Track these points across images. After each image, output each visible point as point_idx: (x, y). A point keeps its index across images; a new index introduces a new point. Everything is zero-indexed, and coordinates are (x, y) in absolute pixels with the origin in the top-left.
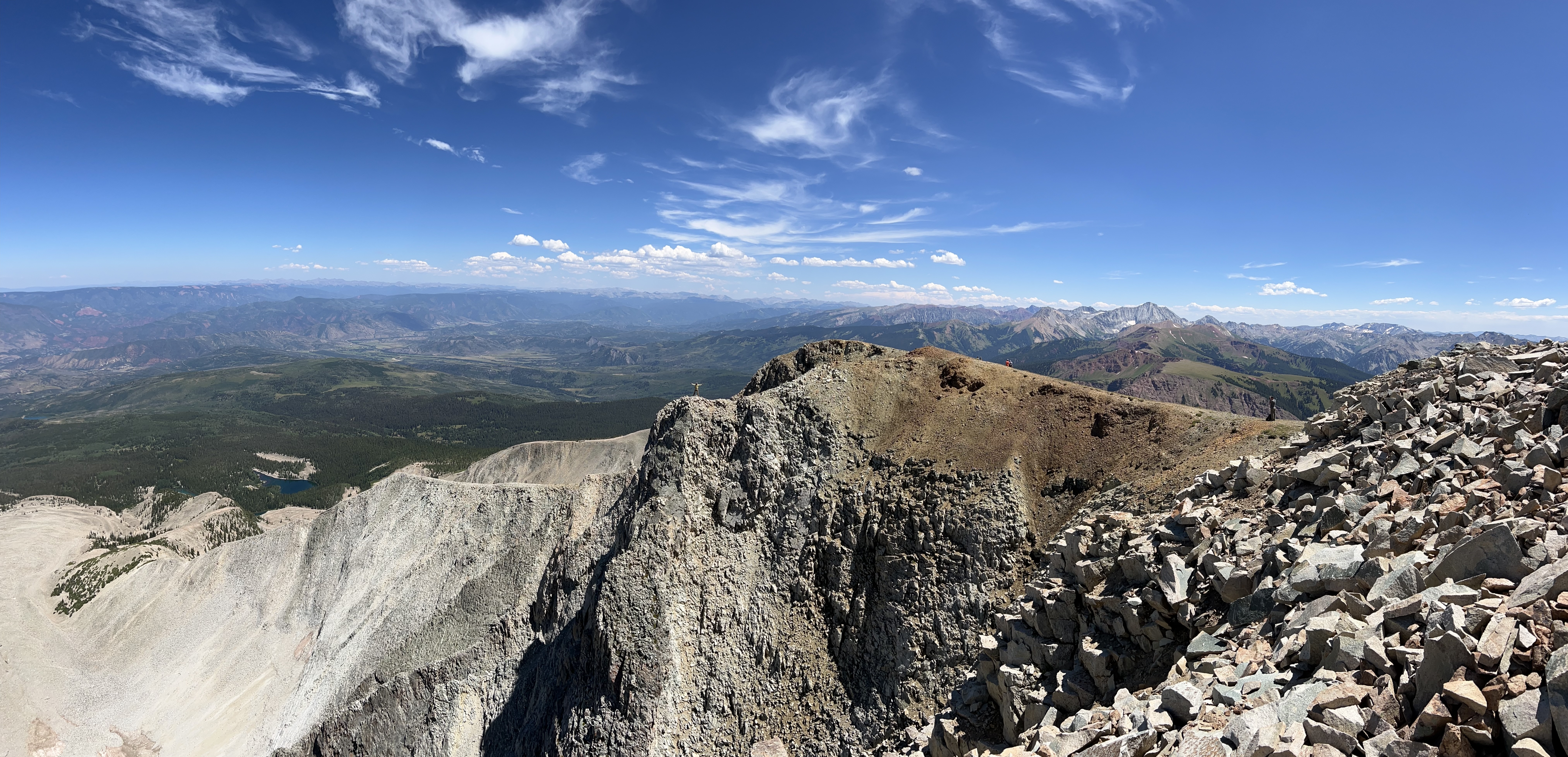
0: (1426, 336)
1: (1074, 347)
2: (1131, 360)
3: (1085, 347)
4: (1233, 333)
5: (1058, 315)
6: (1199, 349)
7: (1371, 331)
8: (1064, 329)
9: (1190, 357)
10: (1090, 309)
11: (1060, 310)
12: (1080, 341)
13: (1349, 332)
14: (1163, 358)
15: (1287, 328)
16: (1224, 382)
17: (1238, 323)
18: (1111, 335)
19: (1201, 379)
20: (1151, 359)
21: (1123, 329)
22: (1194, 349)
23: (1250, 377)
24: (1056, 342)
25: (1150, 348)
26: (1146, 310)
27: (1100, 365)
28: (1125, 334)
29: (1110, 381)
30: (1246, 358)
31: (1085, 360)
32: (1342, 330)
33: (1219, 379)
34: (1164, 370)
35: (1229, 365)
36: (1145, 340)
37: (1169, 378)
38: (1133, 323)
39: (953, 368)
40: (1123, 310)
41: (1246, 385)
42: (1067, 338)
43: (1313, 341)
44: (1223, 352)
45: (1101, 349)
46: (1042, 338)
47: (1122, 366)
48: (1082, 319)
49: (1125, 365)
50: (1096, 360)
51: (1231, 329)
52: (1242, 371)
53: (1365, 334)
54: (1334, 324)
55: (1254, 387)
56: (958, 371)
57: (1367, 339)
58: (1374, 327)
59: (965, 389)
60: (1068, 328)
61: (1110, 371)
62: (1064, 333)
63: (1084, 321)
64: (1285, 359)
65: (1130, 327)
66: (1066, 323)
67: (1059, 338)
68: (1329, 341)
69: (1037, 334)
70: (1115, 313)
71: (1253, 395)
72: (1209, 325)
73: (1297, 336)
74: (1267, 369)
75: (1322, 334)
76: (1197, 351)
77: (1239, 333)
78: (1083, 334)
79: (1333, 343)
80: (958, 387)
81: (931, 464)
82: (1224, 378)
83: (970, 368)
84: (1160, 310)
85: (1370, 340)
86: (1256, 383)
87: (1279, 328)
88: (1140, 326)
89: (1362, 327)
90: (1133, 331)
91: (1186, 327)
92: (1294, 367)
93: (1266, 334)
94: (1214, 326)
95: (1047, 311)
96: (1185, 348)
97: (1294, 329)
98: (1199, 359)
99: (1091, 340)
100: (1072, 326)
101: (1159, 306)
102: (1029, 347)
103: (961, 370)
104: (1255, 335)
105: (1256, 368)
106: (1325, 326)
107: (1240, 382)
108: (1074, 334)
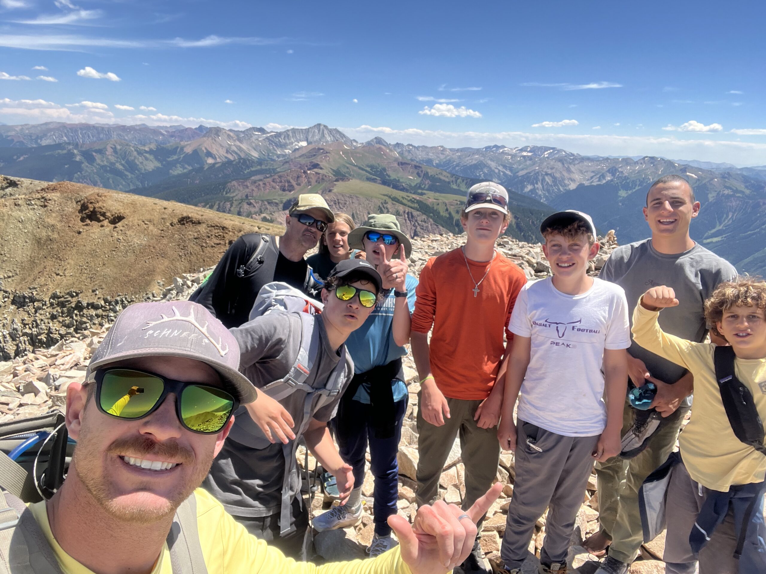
0: (583, 159)
1: (248, 167)
2: (304, 180)
3: (259, 167)
4: (401, 154)
5: (229, 136)
6: (368, 169)
7: (530, 154)
8: (235, 149)
9: (360, 177)
10: (262, 130)
11: (231, 130)
12: (253, 162)
13: (509, 155)
14: (334, 178)
15: (451, 150)
16: (389, 201)
17: (405, 144)
18: (284, 156)
19: (368, 198)
20: (323, 179)
21: (296, 150)
22: (363, 169)
23: (414, 196)
24: (229, 162)
25: (321, 168)
26: (316, 131)
27: (274, 184)
28: (297, 154)
29: (284, 200)
30: (412, 178)
31: (261, 180)
32: (503, 152)
33: (386, 198)
34: (335, 190)
35: (396, 185)
36: (316, 161)
37: (340, 197)
38: (304, 144)
39: (91, 203)
40: (294, 131)
41: (409, 204)
42: (240, 158)
43: (474, 162)
44: (390, 172)
45: (274, 170)
46: (215, 158)
47: (295, 186)
48: (253, 139)
49: (299, 184)
50: (270, 180)
51: (399, 150)
52: (407, 191)
53: (524, 157)
54: (496, 146)
55: (416, 205)
56: (97, 205)
57: (526, 161)
58: (534, 150)
59: (106, 222)
60: (240, 149)
61: (284, 190)
62: (236, 153)
63: (256, 142)
64: (447, 180)
65: (301, 148)
66: (238, 143)
67: (232, 158)
68: (489, 162)
69: (209, 154)
70: (286, 134)
71: (415, 213)
72: (378, 146)
73: (459, 157)
74: (430, 189)
75: (484, 156)
76: (366, 171)
77: (406, 154)
78: (255, 154)
79: (493, 165)
80: (99, 221)
81: (77, 294)
82: (390, 197)
83: (110, 202)
84: (330, 131)
85: (528, 162)
86: (419, 202)
87: (444, 149)
88: (311, 147)
89: (522, 150)
90: (304, 152)
91: (356, 148)
92: (455, 187)
93: (431, 156)
94: (383, 147)
95: (217, 131)
96: (355, 168)
97: (458, 150)
98: (368, 179)
99: (264, 160)
100: (244, 146)
101: (330, 127)
102: (202, 168)
103: (100, 204)
104: (421, 156)
105: (420, 188)
106: (487, 148)
107: (405, 201)
108: (247, 154)
